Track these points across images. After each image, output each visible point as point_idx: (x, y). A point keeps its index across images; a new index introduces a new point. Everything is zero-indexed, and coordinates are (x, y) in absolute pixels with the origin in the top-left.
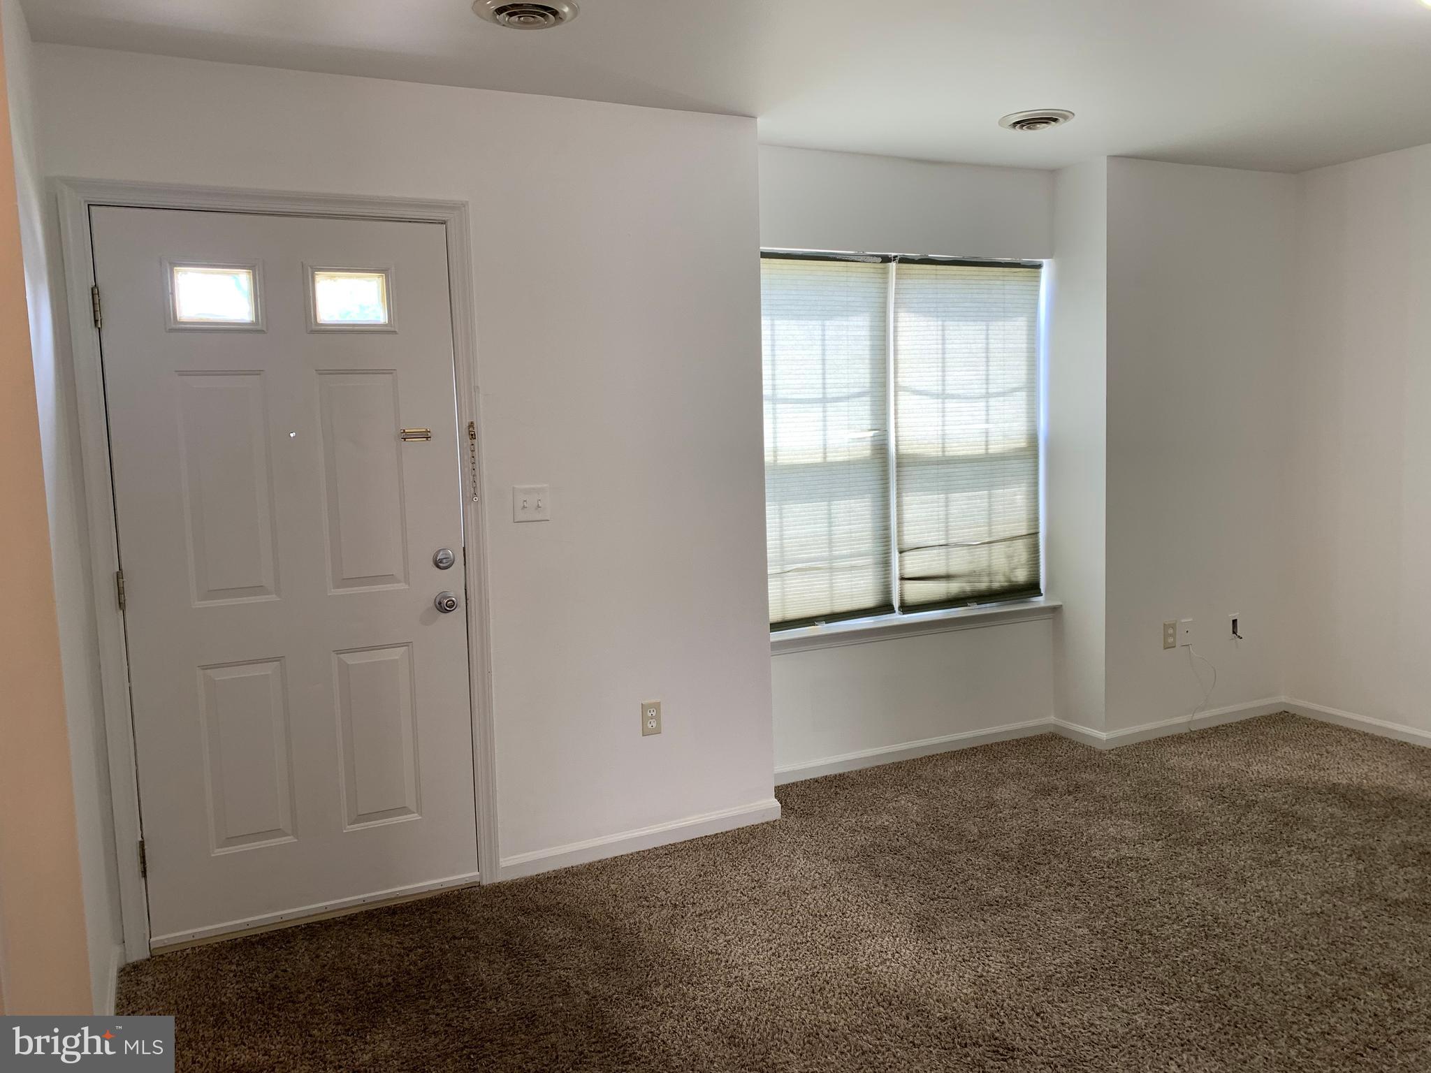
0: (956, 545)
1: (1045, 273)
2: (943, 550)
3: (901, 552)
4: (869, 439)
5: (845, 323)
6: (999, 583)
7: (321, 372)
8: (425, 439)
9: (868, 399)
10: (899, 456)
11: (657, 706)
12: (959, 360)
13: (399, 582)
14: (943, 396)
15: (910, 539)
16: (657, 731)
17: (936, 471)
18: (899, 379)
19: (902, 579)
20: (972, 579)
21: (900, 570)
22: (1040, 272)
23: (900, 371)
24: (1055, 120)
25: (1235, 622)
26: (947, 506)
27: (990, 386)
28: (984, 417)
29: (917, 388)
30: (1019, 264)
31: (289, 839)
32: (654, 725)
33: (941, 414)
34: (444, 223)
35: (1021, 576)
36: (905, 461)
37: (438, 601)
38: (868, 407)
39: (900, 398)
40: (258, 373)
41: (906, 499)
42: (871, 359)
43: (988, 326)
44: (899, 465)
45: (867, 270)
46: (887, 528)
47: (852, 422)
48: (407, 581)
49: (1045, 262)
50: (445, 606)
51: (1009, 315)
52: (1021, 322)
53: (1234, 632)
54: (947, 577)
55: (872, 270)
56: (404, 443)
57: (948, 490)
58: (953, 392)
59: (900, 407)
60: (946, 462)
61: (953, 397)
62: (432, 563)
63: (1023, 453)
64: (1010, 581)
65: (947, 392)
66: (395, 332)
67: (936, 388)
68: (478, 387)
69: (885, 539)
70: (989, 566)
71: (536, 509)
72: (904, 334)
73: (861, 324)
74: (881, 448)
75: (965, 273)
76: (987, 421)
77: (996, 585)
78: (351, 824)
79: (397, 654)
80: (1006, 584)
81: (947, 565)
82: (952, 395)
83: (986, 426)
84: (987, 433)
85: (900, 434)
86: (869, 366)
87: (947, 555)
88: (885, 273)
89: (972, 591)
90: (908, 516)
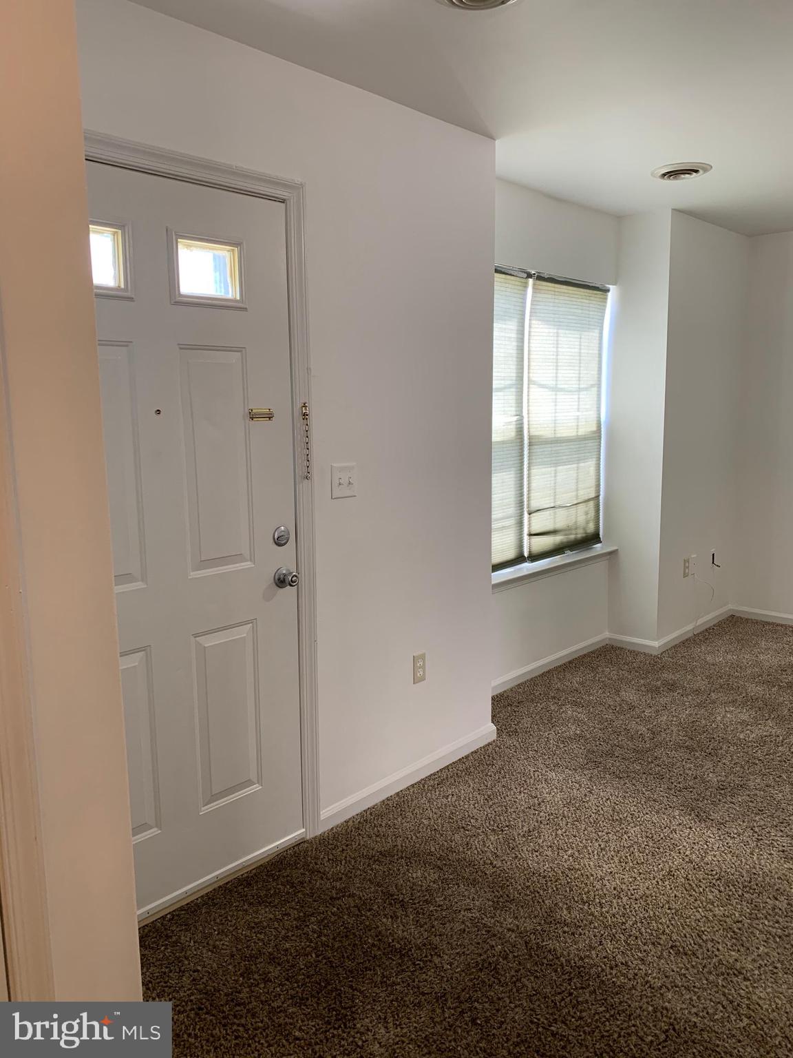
0: (560, 507)
1: (612, 296)
2: (551, 511)
3: (530, 514)
4: (514, 423)
5: (504, 326)
6: (580, 535)
7: (183, 347)
8: (268, 419)
9: (513, 390)
10: (530, 438)
11: (423, 657)
12: (565, 361)
13: (246, 561)
14: (556, 389)
15: (535, 504)
16: (423, 679)
17: (550, 449)
18: (531, 375)
19: (530, 535)
20: (567, 532)
21: (529, 528)
22: (607, 295)
23: (532, 368)
24: (696, 171)
25: (713, 555)
26: (555, 476)
27: (582, 382)
28: (576, 407)
29: (542, 383)
30: (598, 288)
31: (155, 831)
32: (421, 673)
33: (553, 404)
34: (283, 201)
35: (591, 528)
36: (533, 441)
37: (277, 577)
38: (514, 397)
39: (531, 390)
40: (126, 344)
41: (534, 471)
42: (517, 358)
43: (581, 335)
44: (530, 444)
45: (517, 283)
46: (521, 495)
47: (506, 409)
48: (252, 559)
49: (611, 287)
50: (281, 582)
51: (593, 327)
52: (596, 334)
53: (713, 563)
54: (553, 532)
55: (520, 284)
56: (252, 422)
57: (557, 464)
58: (563, 386)
59: (531, 397)
60: (557, 441)
61: (562, 390)
62: (272, 540)
63: (594, 435)
64: (586, 533)
65: (559, 386)
66: (246, 309)
67: (552, 383)
68: (310, 369)
69: (521, 503)
70: (576, 522)
71: (348, 486)
72: (535, 338)
73: (511, 327)
74: (520, 430)
75: (571, 292)
76: (578, 410)
77: (579, 536)
78: (206, 805)
79: (243, 632)
80: (584, 535)
81: (555, 522)
82: (562, 388)
83: (578, 414)
84: (578, 419)
85: (531, 419)
86: (515, 363)
87: (555, 513)
88: (526, 286)
89: (568, 542)
90: (534, 485)
